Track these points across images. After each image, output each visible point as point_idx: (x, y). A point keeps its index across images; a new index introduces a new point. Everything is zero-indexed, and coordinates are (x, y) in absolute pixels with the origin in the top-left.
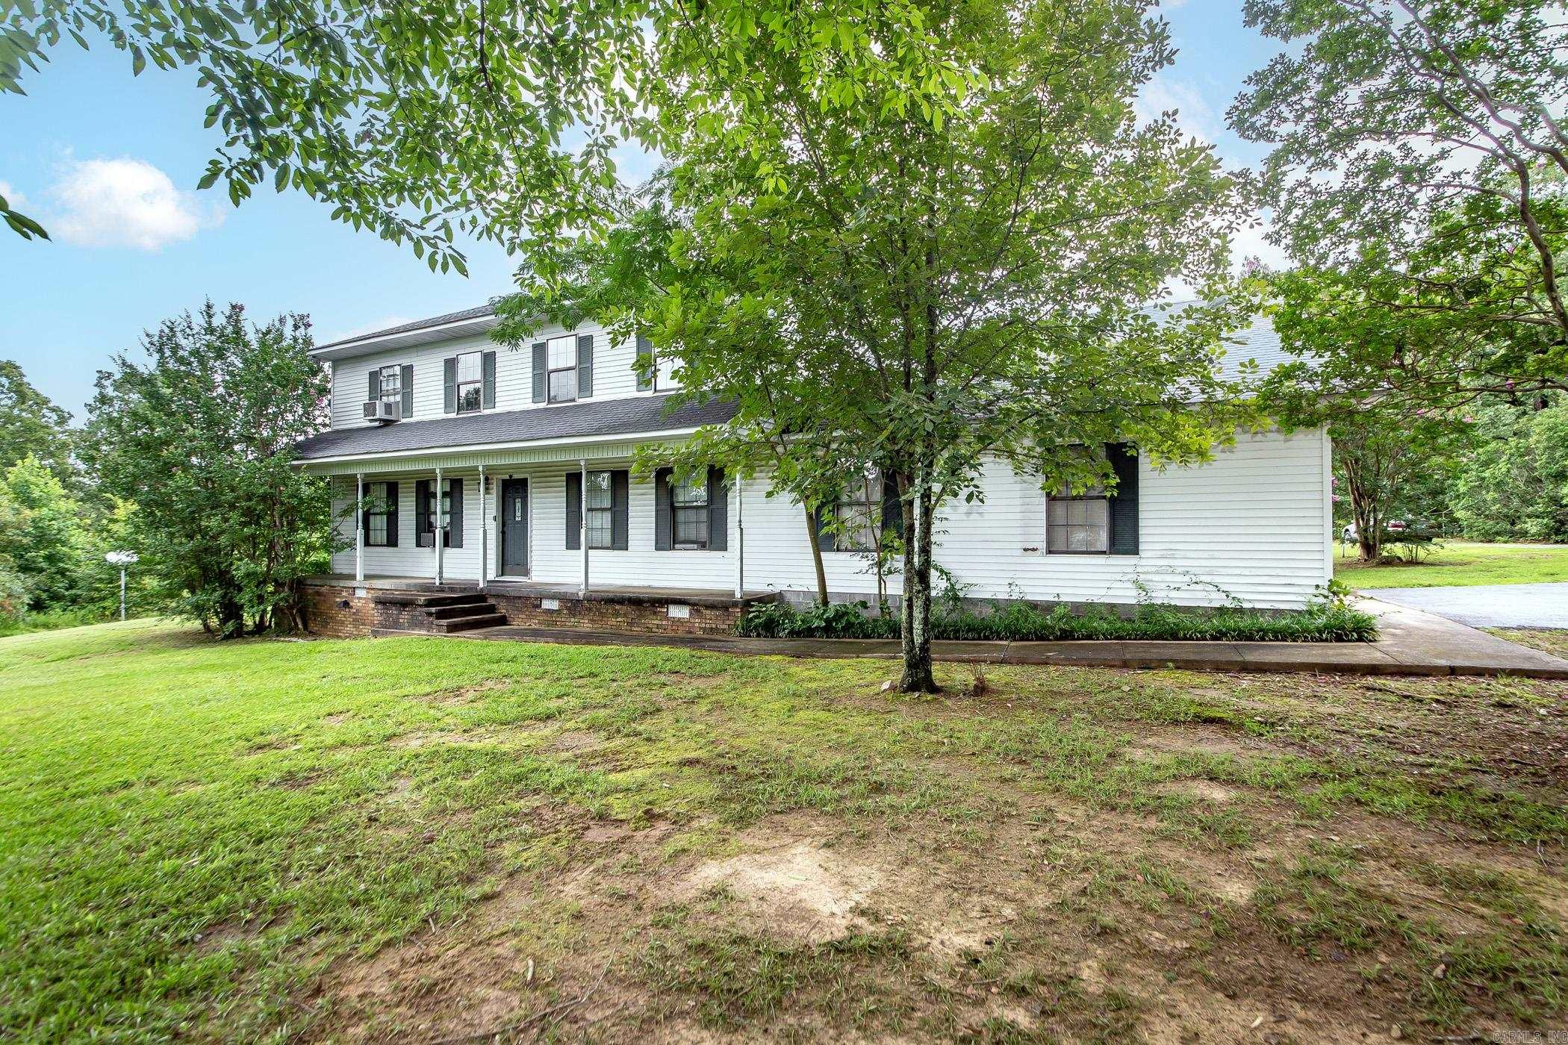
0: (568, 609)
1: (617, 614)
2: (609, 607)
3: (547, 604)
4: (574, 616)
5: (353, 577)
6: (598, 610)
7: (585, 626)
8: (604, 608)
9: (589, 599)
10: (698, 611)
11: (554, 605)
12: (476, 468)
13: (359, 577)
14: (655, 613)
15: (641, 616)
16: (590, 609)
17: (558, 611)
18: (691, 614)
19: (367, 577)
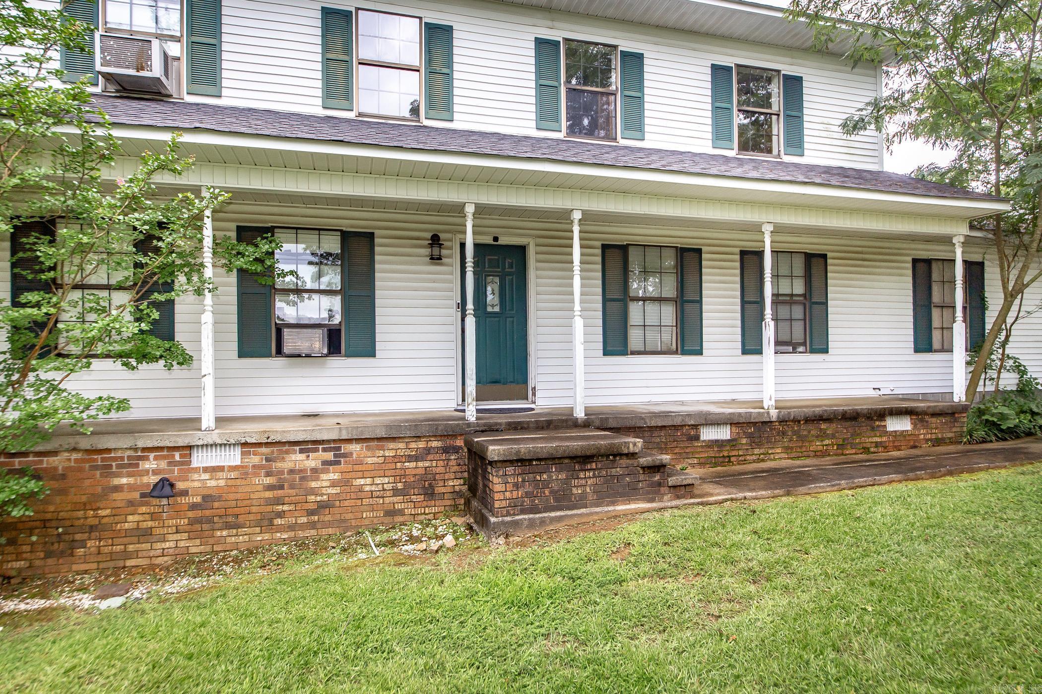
0: (750, 436)
1: (823, 435)
2: (810, 426)
3: (709, 434)
4: (759, 445)
5: (194, 422)
6: (795, 433)
7: (779, 459)
8: (804, 429)
9: (782, 421)
10: (922, 421)
11: (724, 433)
12: (565, 215)
13: (208, 421)
14: (873, 429)
15: (855, 435)
16: (784, 433)
17: (732, 443)
18: (914, 425)
19: (221, 421)
